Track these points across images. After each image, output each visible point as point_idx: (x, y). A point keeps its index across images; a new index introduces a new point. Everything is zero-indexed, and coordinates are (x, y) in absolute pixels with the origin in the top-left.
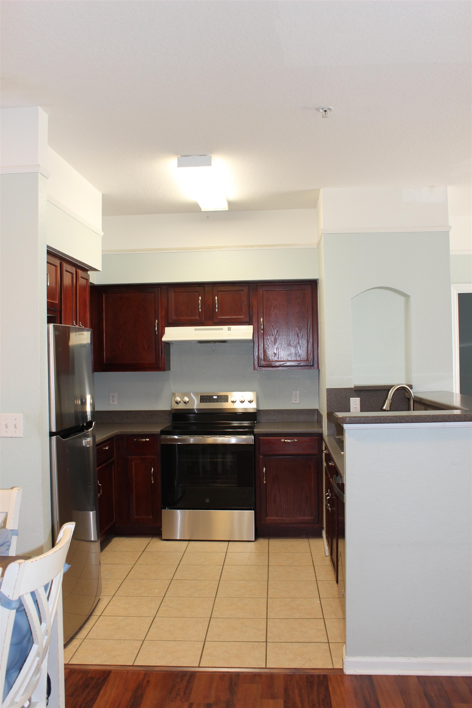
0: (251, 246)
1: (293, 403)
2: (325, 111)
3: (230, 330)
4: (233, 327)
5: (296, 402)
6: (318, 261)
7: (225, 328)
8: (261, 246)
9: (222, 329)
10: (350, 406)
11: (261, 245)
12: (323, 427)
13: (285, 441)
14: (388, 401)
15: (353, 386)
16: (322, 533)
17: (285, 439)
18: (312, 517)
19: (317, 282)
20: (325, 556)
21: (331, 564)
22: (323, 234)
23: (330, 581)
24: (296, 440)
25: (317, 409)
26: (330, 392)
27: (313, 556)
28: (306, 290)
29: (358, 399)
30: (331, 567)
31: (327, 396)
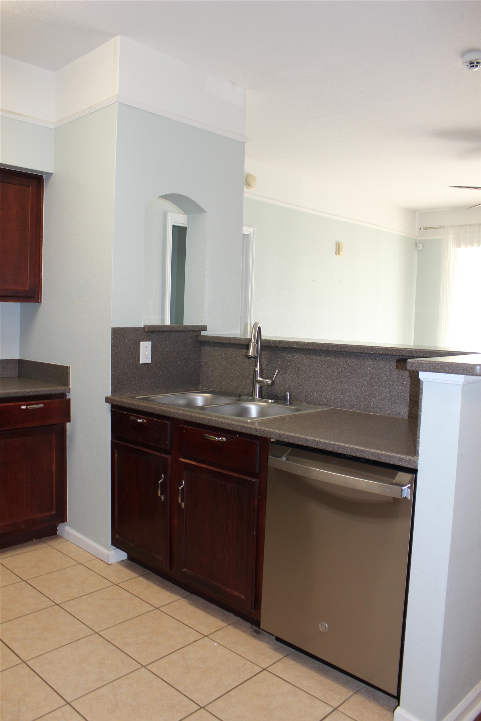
6: (54, 148)
10: (140, 353)
13: (27, 408)
14: (252, 344)
15: (143, 325)
16: (57, 530)
17: (27, 405)
18: (54, 512)
19: (44, 178)
20: (107, 565)
21: (138, 574)
22: (117, 103)
23: (174, 603)
24: (42, 406)
25: (19, 360)
26: (116, 332)
27: (92, 569)
28: (29, 187)
29: (150, 343)
30: (141, 579)
31: (113, 339)
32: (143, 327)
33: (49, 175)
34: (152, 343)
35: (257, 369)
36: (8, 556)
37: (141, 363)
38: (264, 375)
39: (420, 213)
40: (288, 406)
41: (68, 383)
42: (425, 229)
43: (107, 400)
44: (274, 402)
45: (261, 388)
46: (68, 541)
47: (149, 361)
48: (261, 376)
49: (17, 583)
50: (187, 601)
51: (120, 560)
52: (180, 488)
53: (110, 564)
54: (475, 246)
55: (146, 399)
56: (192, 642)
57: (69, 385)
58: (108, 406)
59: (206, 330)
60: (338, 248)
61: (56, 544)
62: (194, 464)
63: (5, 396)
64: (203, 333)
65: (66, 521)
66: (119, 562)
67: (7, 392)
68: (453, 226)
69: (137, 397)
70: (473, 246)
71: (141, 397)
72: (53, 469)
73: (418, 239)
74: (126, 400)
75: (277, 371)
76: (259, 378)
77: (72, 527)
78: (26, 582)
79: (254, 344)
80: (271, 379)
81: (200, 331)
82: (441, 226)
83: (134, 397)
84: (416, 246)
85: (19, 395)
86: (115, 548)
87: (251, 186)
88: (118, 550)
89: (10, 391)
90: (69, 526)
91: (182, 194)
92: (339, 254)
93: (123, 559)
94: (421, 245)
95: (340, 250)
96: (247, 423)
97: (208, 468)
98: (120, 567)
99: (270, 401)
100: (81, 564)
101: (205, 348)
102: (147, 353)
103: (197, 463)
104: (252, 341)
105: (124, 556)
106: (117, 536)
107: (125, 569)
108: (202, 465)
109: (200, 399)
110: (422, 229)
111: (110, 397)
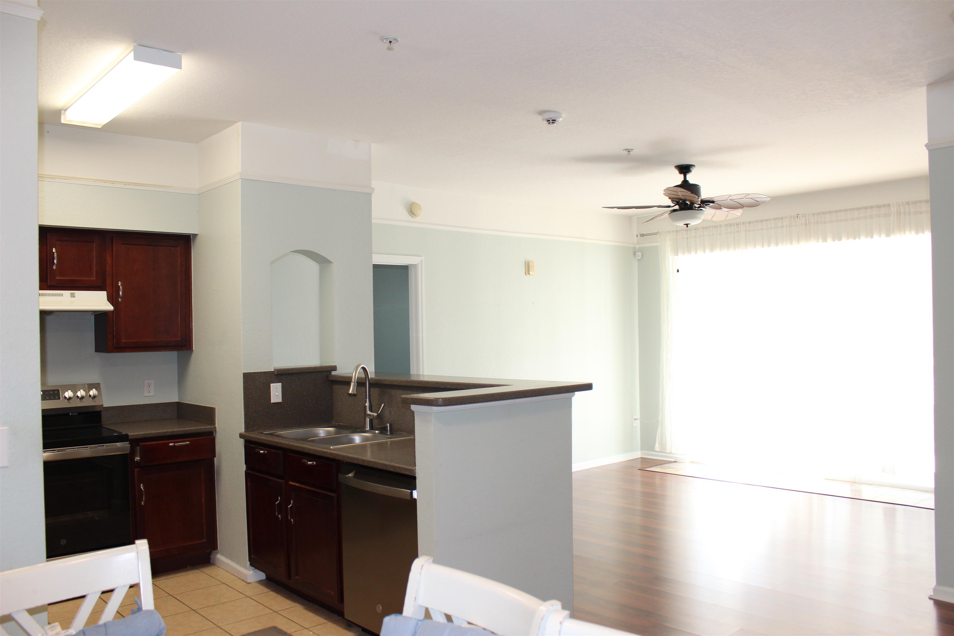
0: (112, 181)
1: (145, 395)
2: (390, 42)
3: (74, 297)
4: (77, 293)
5: (149, 394)
6: (198, 212)
7: (67, 293)
8: (125, 184)
9: (62, 295)
10: (270, 394)
11: (126, 182)
12: (216, 423)
13: (174, 445)
14: (352, 383)
15: (273, 369)
16: (210, 558)
17: (175, 443)
18: (205, 540)
19: (191, 237)
20: (246, 584)
21: (271, 590)
22: (240, 179)
23: (292, 609)
24: (188, 443)
25: (177, 402)
26: (248, 377)
27: (232, 587)
28: (178, 247)
29: (280, 385)
30: (272, 593)
31: (244, 382)
32: (273, 370)
33: (195, 235)
34: (282, 384)
35: (366, 405)
36: (162, 579)
37: (272, 402)
38: (373, 409)
39: (638, 218)
40: (389, 436)
41: (214, 422)
42: (642, 235)
43: (241, 436)
44: (380, 433)
45: (371, 421)
46: (219, 568)
47: (280, 400)
48: (371, 410)
49: (165, 597)
50: (303, 607)
51: (259, 580)
52: (289, 507)
53: (249, 583)
54: (693, 253)
55: (271, 434)
56: (293, 631)
57: (215, 424)
58: (242, 441)
59: (336, 370)
60: (528, 267)
61: (208, 570)
62: (298, 485)
63: (156, 435)
64: (333, 373)
65: (217, 549)
66: (257, 581)
67: (157, 432)
68: (669, 232)
69: (264, 433)
70: (691, 253)
71: (268, 432)
72: (203, 500)
73: (637, 246)
74: (255, 435)
75: (383, 405)
76: (368, 412)
77: (222, 554)
78: (173, 596)
79: (354, 383)
80: (377, 413)
81: (330, 371)
82: (658, 232)
83: (262, 433)
84: (635, 254)
85: (168, 434)
86: (254, 568)
87: (415, 215)
88: (257, 570)
89: (160, 431)
90: (219, 554)
91: (307, 249)
92: (529, 274)
93: (261, 579)
94: (640, 254)
95: (531, 270)
96: (330, 449)
97: (307, 488)
98: (258, 585)
99: (377, 432)
100: (224, 584)
101: (336, 387)
102: (277, 394)
103: (300, 484)
104: (353, 381)
105: (262, 576)
106: (253, 556)
107: (261, 586)
108: (303, 486)
109: (322, 432)
110: (639, 236)
111: (244, 433)
